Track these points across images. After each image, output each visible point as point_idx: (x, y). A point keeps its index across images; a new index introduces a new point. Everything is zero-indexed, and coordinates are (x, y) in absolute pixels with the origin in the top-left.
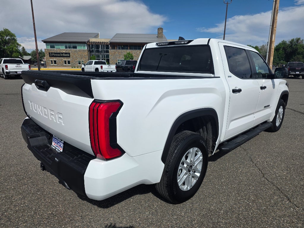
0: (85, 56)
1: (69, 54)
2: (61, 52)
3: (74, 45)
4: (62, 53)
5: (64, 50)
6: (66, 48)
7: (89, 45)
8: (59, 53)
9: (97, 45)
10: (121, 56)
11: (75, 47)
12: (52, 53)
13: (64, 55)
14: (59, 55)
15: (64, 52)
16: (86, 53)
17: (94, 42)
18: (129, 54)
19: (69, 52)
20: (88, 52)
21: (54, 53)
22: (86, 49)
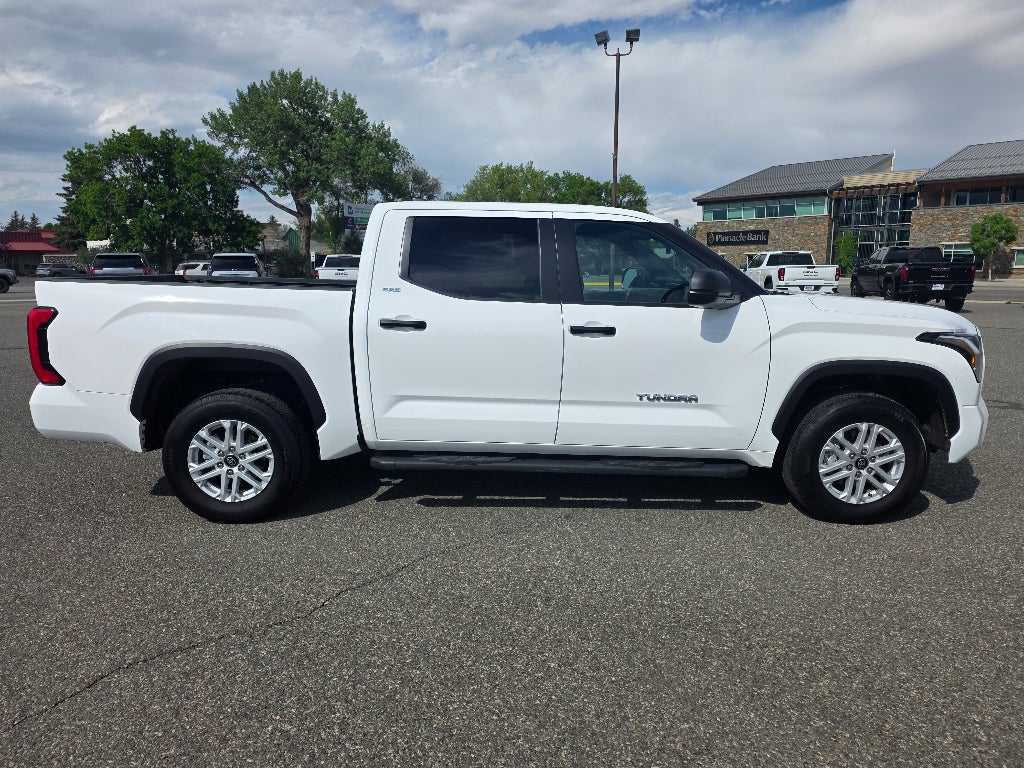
0: (817, 239)
1: (767, 233)
2: (744, 228)
3: (787, 203)
4: (745, 233)
5: (753, 222)
6: (760, 214)
7: (838, 201)
8: (736, 233)
9: (869, 197)
10: (963, 231)
11: (791, 211)
12: (715, 234)
13: (750, 238)
14: (734, 239)
15: (752, 228)
16: (823, 229)
17: (856, 188)
18: (996, 220)
19: (767, 227)
20: (830, 226)
21: (721, 233)
22: (826, 213)
